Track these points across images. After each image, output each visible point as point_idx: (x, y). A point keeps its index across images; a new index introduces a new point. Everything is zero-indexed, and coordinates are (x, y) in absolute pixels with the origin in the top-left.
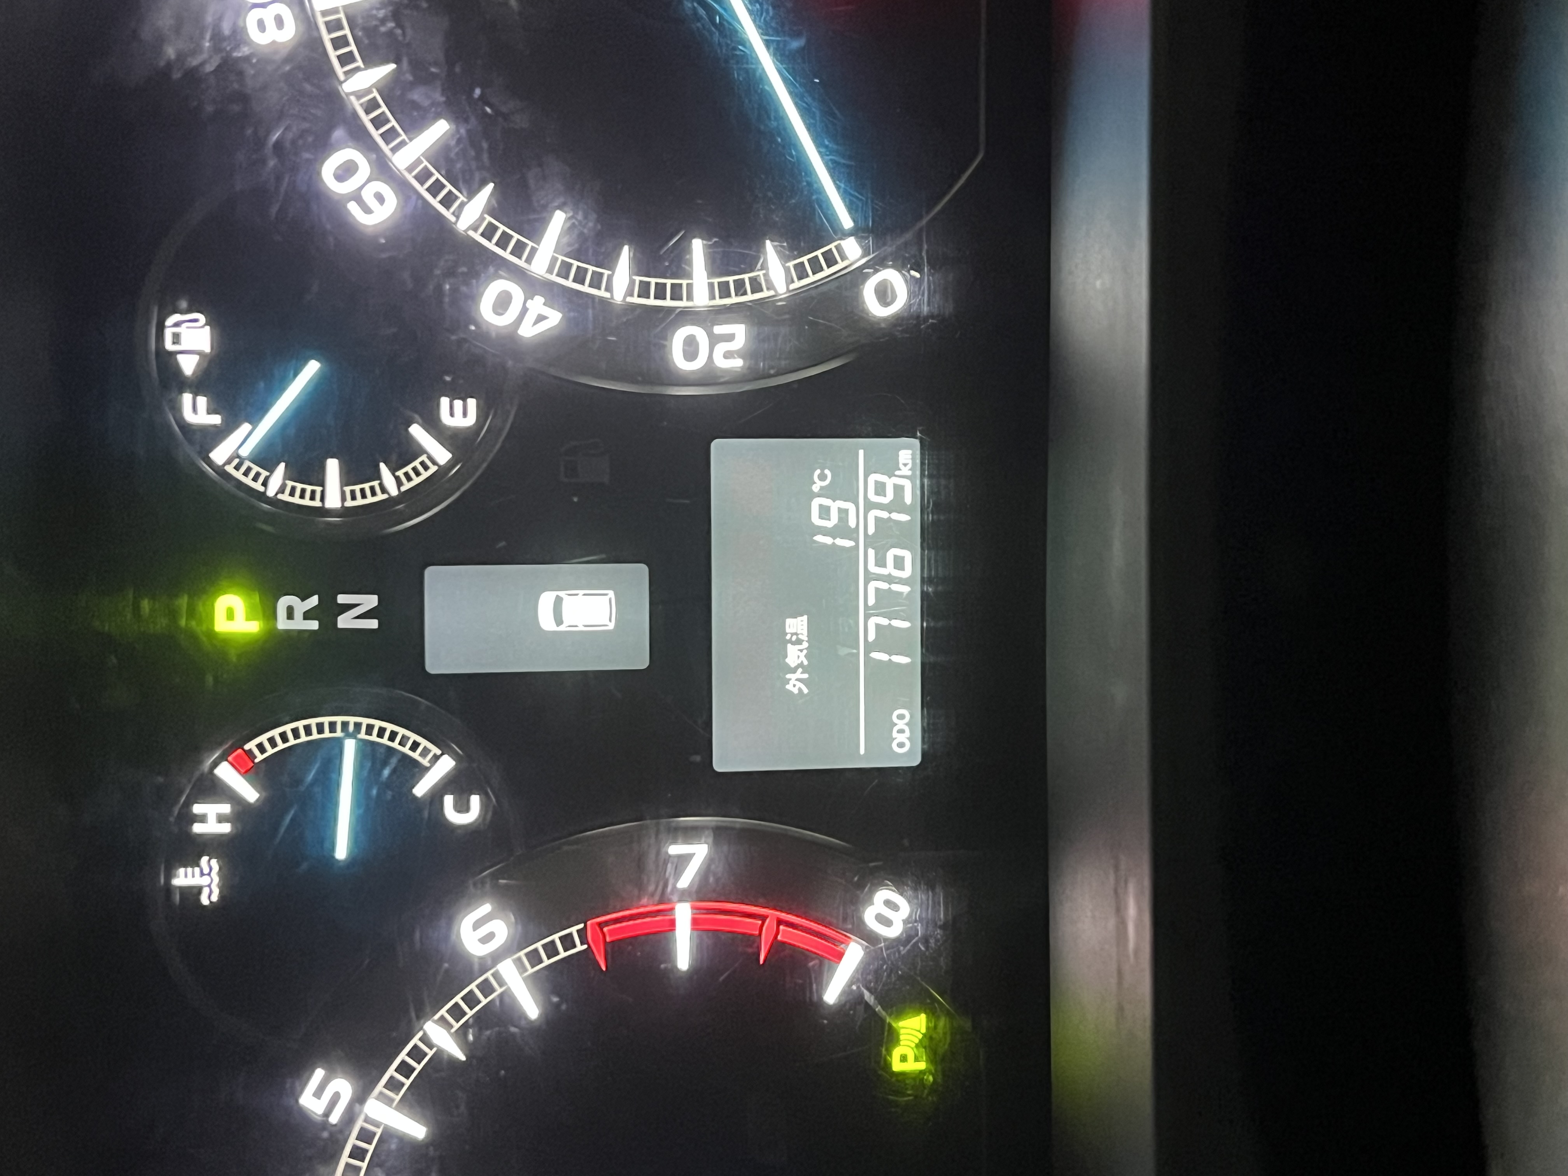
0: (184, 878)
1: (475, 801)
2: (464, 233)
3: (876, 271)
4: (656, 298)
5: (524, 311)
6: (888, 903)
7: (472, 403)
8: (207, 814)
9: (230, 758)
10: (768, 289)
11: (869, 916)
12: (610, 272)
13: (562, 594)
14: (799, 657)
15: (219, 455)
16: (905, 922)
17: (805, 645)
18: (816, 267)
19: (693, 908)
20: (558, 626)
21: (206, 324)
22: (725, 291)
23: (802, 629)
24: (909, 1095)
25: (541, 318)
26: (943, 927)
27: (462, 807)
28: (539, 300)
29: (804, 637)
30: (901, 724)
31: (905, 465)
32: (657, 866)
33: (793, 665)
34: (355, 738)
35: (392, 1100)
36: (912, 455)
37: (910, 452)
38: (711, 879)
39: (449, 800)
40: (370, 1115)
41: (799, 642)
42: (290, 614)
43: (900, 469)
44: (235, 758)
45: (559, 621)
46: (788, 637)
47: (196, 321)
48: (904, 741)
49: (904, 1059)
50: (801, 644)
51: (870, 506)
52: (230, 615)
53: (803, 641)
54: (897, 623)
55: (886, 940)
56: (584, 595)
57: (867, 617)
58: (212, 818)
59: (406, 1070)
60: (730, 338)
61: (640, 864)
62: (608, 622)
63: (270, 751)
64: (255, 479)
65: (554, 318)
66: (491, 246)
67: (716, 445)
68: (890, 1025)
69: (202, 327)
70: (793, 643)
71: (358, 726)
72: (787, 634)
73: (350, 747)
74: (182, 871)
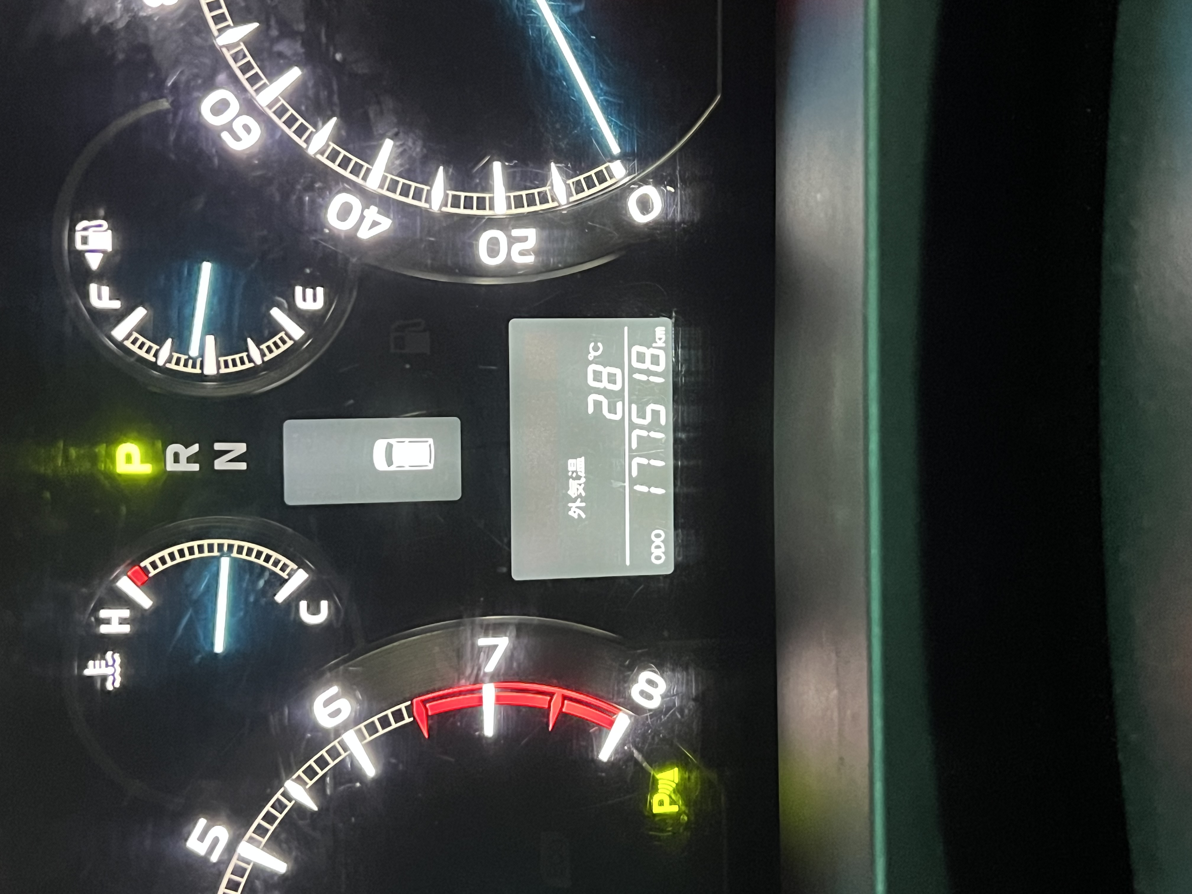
0: (93, 669)
1: (324, 605)
2: (313, 156)
3: (640, 186)
4: (465, 208)
5: (362, 218)
6: (650, 682)
7: (320, 291)
8: (111, 617)
9: (129, 573)
10: (553, 201)
11: (635, 693)
12: (428, 188)
13: (392, 441)
14: (578, 489)
15: (120, 332)
16: (663, 697)
17: (583, 480)
18: (590, 184)
19: (496, 688)
20: (389, 466)
21: (108, 229)
22: (519, 203)
23: (580, 468)
24: (669, 831)
25: (375, 224)
26: (695, 700)
27: (314, 610)
28: (374, 209)
29: (582, 474)
30: (658, 542)
31: (660, 339)
32: (472, 655)
33: (573, 496)
34: (229, 556)
35: (261, 842)
36: (666, 331)
37: (663, 328)
38: (515, 665)
39: (303, 605)
40: (243, 855)
41: (578, 478)
42: (176, 458)
43: (656, 342)
44: (133, 573)
45: (390, 461)
46: (570, 474)
47: (100, 226)
48: (661, 556)
49: (661, 803)
50: (580, 480)
51: (633, 370)
52: (129, 459)
53: (582, 477)
54: (654, 462)
55: (650, 710)
56: (410, 442)
57: (631, 458)
58: (115, 621)
59: (270, 818)
60: (524, 239)
61: (459, 654)
62: (428, 463)
63: (161, 568)
64: (148, 351)
65: (386, 224)
66: (335, 167)
67: (513, 323)
68: (654, 776)
69: (106, 231)
70: (574, 479)
71: (231, 547)
72: (569, 471)
73: (225, 564)
74: (91, 663)
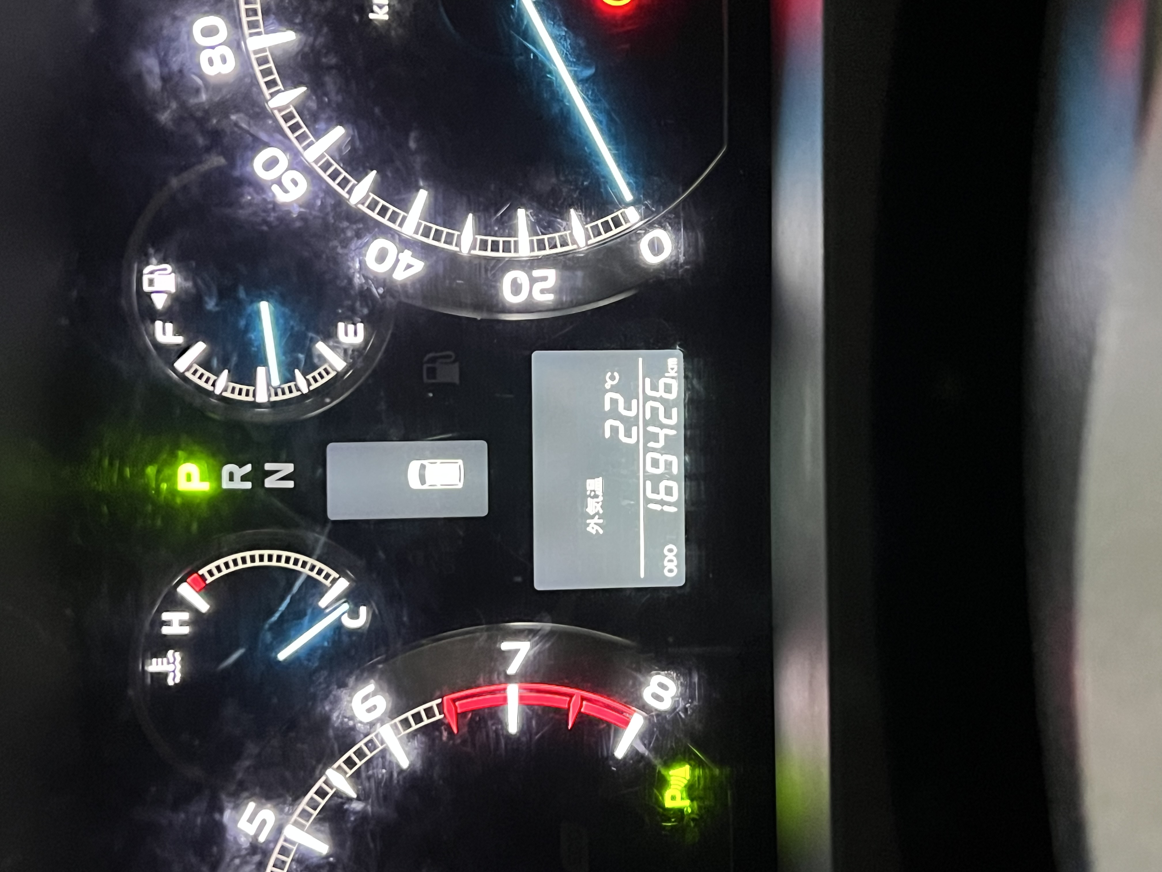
0: (155, 666)
2: (354, 206)
3: (649, 232)
4: (492, 251)
5: (397, 261)
6: (662, 686)
7: (360, 326)
8: (172, 620)
9: (189, 580)
10: (573, 244)
11: (647, 695)
12: (459, 233)
13: (425, 462)
14: (596, 507)
15: (181, 365)
16: (672, 698)
17: (601, 498)
18: (608, 229)
19: (520, 688)
20: (422, 484)
21: (173, 272)
22: (541, 245)
23: (598, 487)
24: (674, 821)
25: (409, 266)
26: (698, 701)
27: (354, 614)
28: (408, 253)
29: (599, 492)
30: (670, 556)
31: (672, 369)
33: (592, 514)
35: (304, 826)
36: (679, 361)
37: (675, 359)
40: (288, 836)
41: (596, 496)
42: (231, 478)
43: (669, 372)
44: (194, 580)
45: (423, 481)
47: (165, 269)
48: (673, 569)
49: (673, 798)
50: (598, 498)
51: (647, 398)
52: (189, 478)
53: (599, 495)
56: (442, 463)
57: (646, 479)
58: (176, 623)
59: (313, 804)
60: (545, 279)
62: (457, 482)
63: (217, 575)
64: (207, 381)
65: (419, 266)
66: (374, 215)
67: (536, 355)
69: (170, 274)
70: (593, 497)
71: (279, 557)
72: (587, 491)
74: (154, 660)
